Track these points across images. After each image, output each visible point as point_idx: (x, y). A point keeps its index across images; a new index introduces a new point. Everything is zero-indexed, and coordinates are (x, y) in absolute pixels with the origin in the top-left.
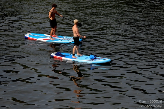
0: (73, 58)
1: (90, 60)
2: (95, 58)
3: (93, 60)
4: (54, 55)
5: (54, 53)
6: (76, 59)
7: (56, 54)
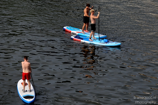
0: (90, 41)
1: (104, 43)
2: (108, 42)
3: (106, 43)
4: (74, 38)
5: (74, 36)
6: (92, 41)
7: (75, 37)
